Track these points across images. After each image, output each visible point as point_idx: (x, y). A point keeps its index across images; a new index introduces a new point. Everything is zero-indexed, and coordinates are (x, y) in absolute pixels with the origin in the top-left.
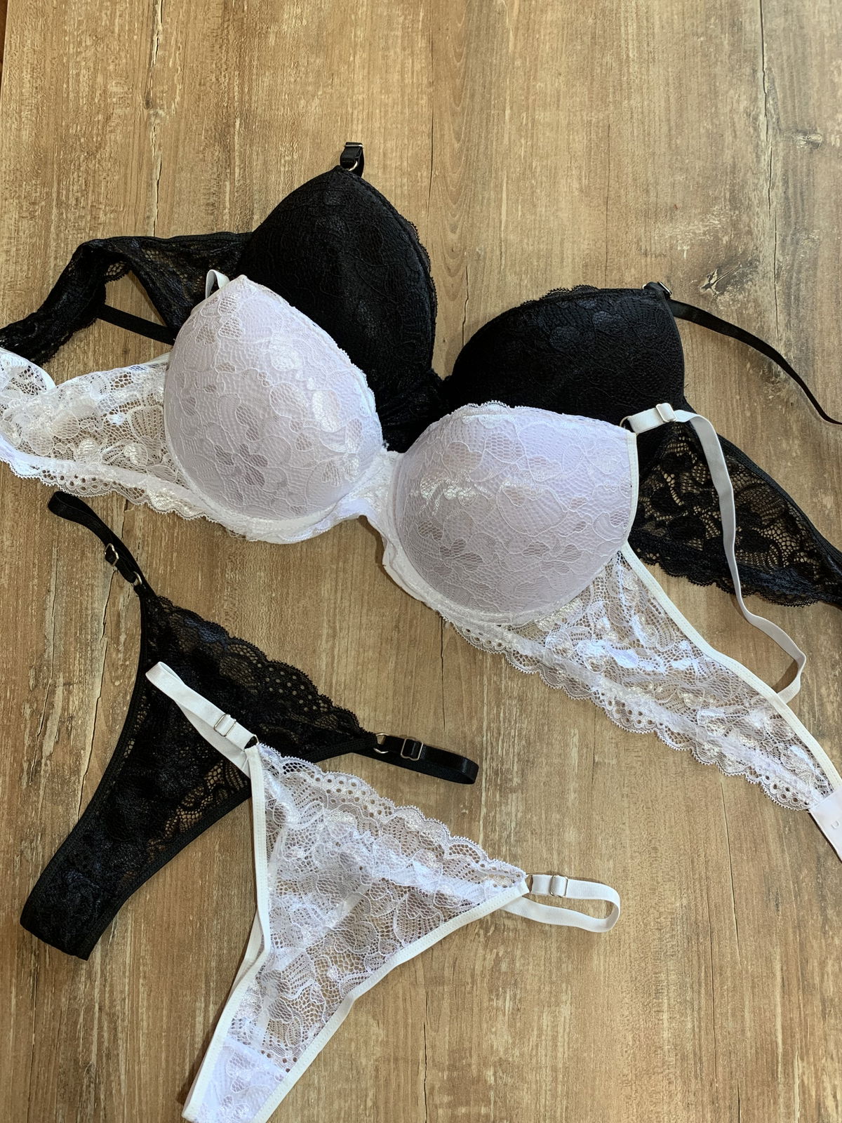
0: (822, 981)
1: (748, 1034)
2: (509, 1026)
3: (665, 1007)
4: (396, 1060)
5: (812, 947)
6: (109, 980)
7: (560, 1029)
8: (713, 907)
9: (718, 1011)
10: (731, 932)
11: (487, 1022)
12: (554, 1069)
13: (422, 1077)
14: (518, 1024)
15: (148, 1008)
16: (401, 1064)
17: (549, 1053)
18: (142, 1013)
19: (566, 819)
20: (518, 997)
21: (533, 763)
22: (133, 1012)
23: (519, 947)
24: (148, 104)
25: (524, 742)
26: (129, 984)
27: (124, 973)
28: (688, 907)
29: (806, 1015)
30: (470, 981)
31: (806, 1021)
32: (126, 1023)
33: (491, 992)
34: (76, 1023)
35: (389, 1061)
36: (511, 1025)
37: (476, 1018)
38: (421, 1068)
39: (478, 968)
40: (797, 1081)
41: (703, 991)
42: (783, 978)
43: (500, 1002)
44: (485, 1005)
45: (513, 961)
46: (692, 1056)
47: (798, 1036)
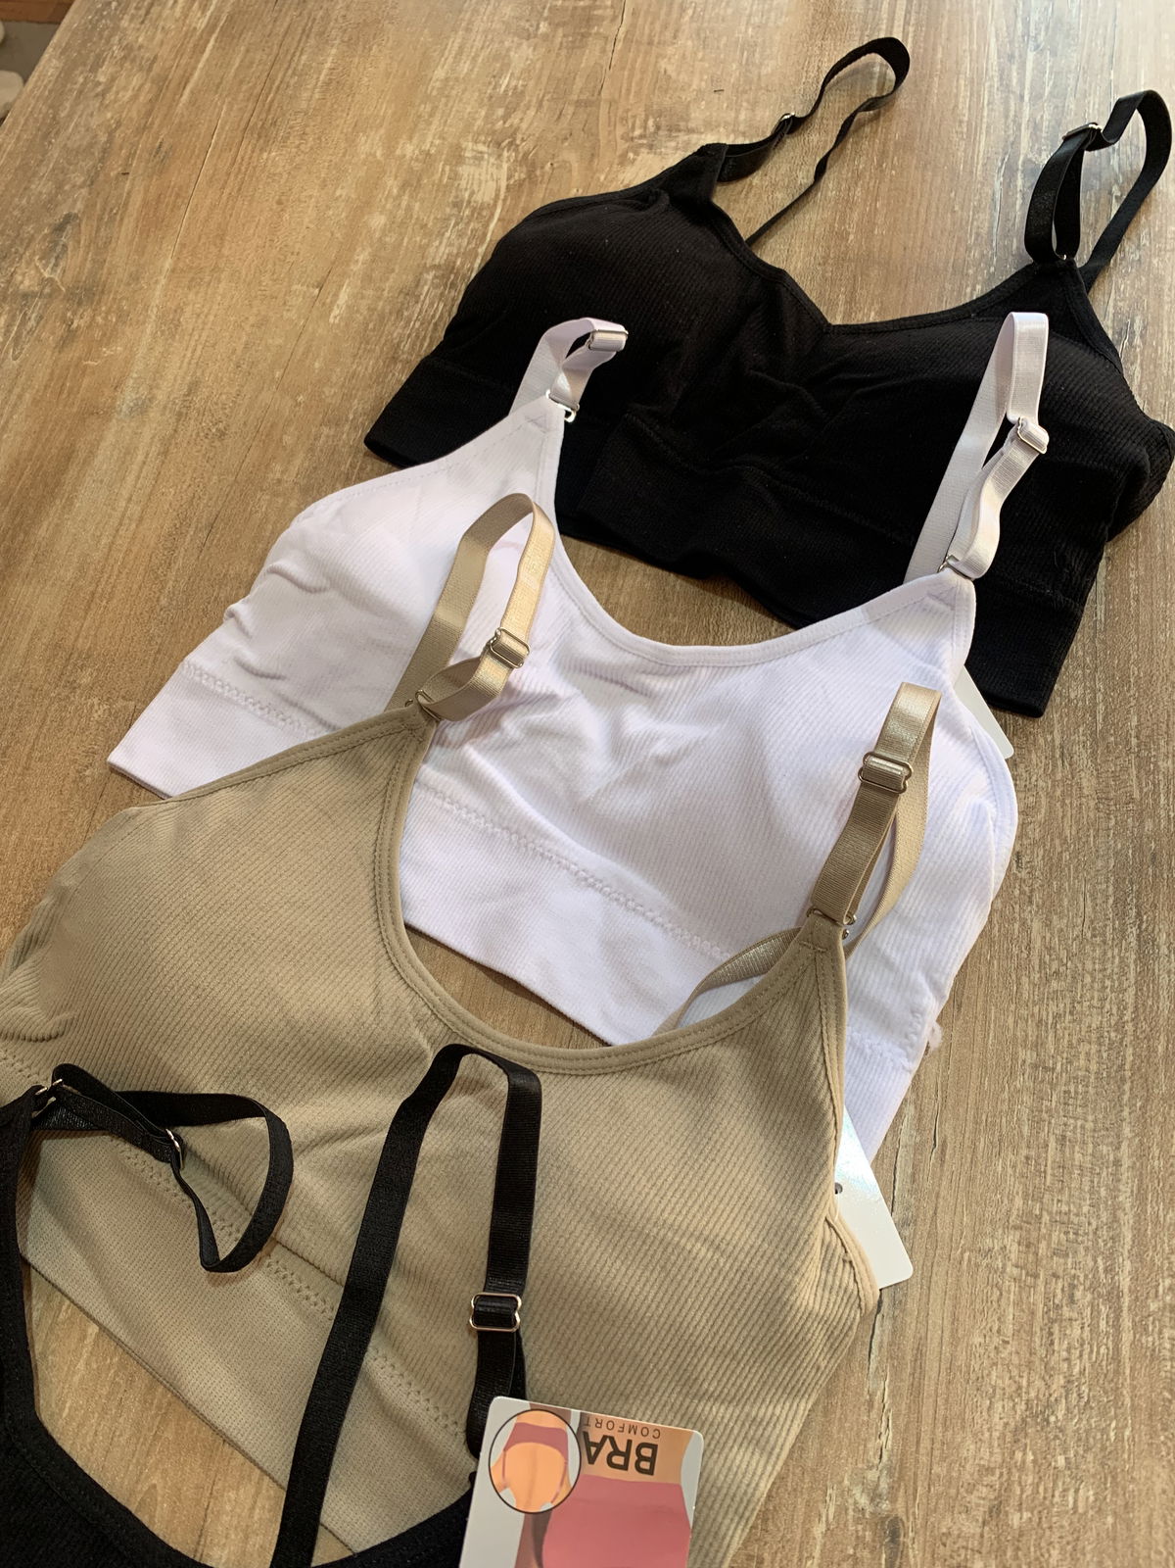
0: (142, 85)
1: (243, 48)
2: (509, 65)
3: (324, 72)
4: (650, 43)
5: (139, 111)
6: (1010, 121)
7: (450, 60)
8: (234, 150)
9: (267, 67)
10: (222, 128)
11: (534, 68)
12: (468, 30)
13: (623, 29)
14: (498, 65)
15: (957, 96)
16: (645, 39)
17: (470, 42)
18: (966, 90)
19: (377, 235)
20: (491, 87)
21: (401, 292)
22: (979, 92)
23: (475, 128)
24: (892, 1531)
25: (406, 314)
26: (982, 117)
27: (988, 127)
28: (262, 150)
29: (175, 59)
30: (545, 103)
31: (176, 57)
32: (987, 84)
33: (522, 92)
34: (1055, 86)
35: (659, 43)
36: (506, 67)
37: (546, 73)
38: (621, 35)
39: (532, 112)
40: (208, 14)
41: (277, 83)
42: (184, 88)
43: (514, 83)
44: (531, 83)
45: (486, 117)
46: (312, 35)
47: (191, 45)
